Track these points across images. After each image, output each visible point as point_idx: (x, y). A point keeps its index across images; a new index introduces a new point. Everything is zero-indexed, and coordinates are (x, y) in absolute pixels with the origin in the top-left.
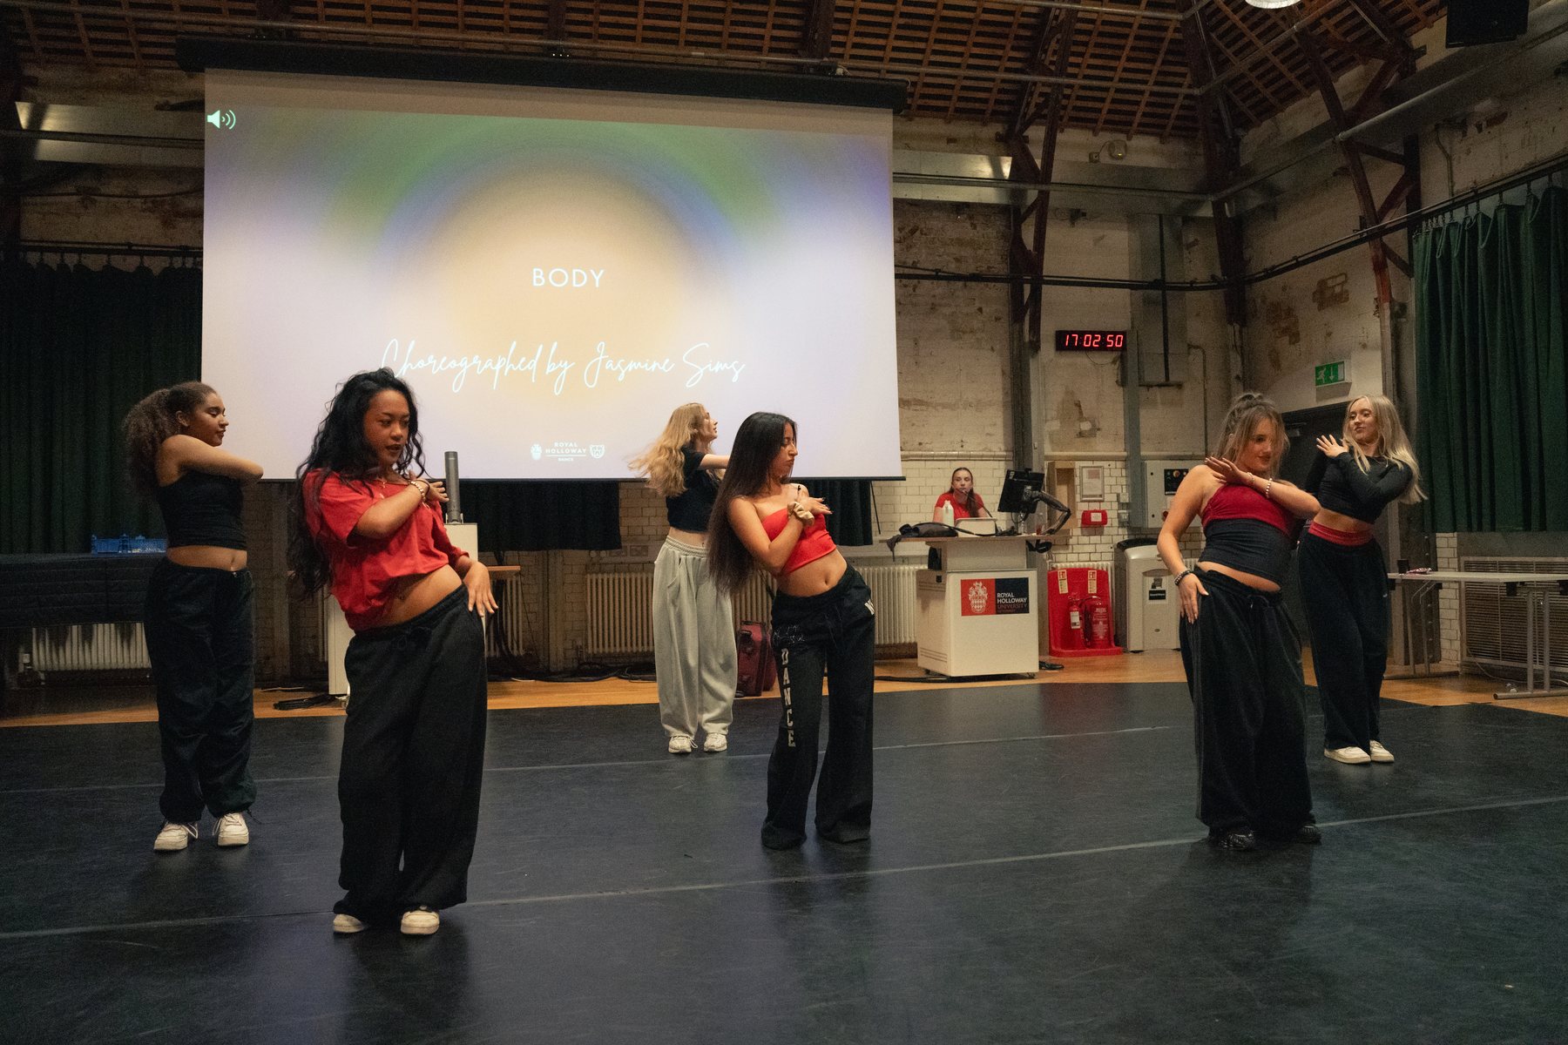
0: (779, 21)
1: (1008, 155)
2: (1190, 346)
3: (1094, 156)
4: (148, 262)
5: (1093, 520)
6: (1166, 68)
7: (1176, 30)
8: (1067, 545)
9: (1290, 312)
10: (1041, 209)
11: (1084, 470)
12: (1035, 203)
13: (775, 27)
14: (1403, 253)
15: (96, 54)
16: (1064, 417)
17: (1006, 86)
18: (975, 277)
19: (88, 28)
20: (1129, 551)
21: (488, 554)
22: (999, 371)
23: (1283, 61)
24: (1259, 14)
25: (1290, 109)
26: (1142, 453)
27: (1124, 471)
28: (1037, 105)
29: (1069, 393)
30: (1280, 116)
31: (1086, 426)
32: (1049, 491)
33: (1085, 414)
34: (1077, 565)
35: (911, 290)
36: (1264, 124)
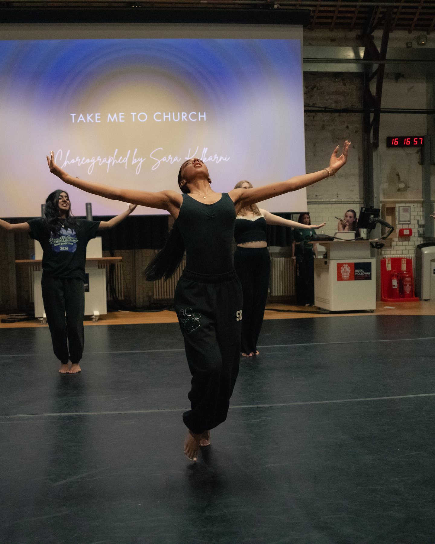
1: (363, 46)
3: (409, 44)
5: (405, 233)
8: (391, 246)
10: (380, 74)
11: (400, 207)
12: (377, 71)
16: (390, 181)
17: (363, 10)
18: (346, 111)
20: (423, 249)
21: (106, 251)
22: (357, 158)
26: (432, 199)
27: (421, 208)
28: (379, 19)
29: (393, 169)
31: (402, 186)
32: (382, 218)
33: (402, 179)
34: (396, 256)
35: (312, 118)
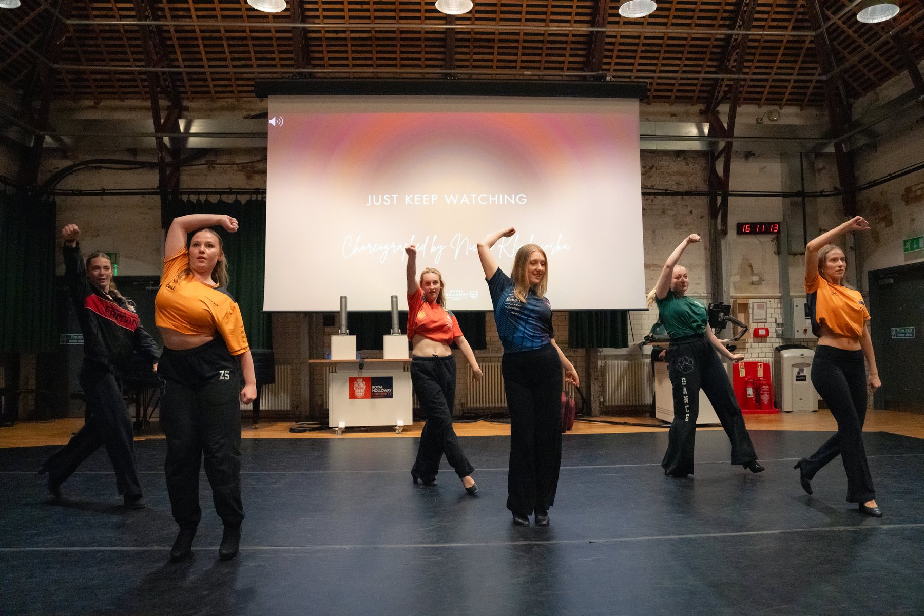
0: (573, 52)
1: (707, 122)
3: (759, 120)
4: (240, 197)
5: (760, 333)
6: (805, 65)
7: (811, 42)
8: (744, 348)
9: (886, 206)
10: (727, 152)
11: (755, 304)
12: (724, 148)
13: (571, 56)
15: (216, 92)
16: (742, 273)
17: (705, 82)
18: (688, 193)
19: (213, 80)
20: (783, 352)
22: (703, 248)
23: (881, 55)
24: (866, 28)
25: (885, 84)
26: (791, 294)
27: (779, 304)
28: (724, 92)
29: (745, 259)
30: (878, 89)
31: (755, 278)
32: (733, 315)
33: (755, 271)
34: (751, 360)
35: (650, 202)
36: (868, 94)
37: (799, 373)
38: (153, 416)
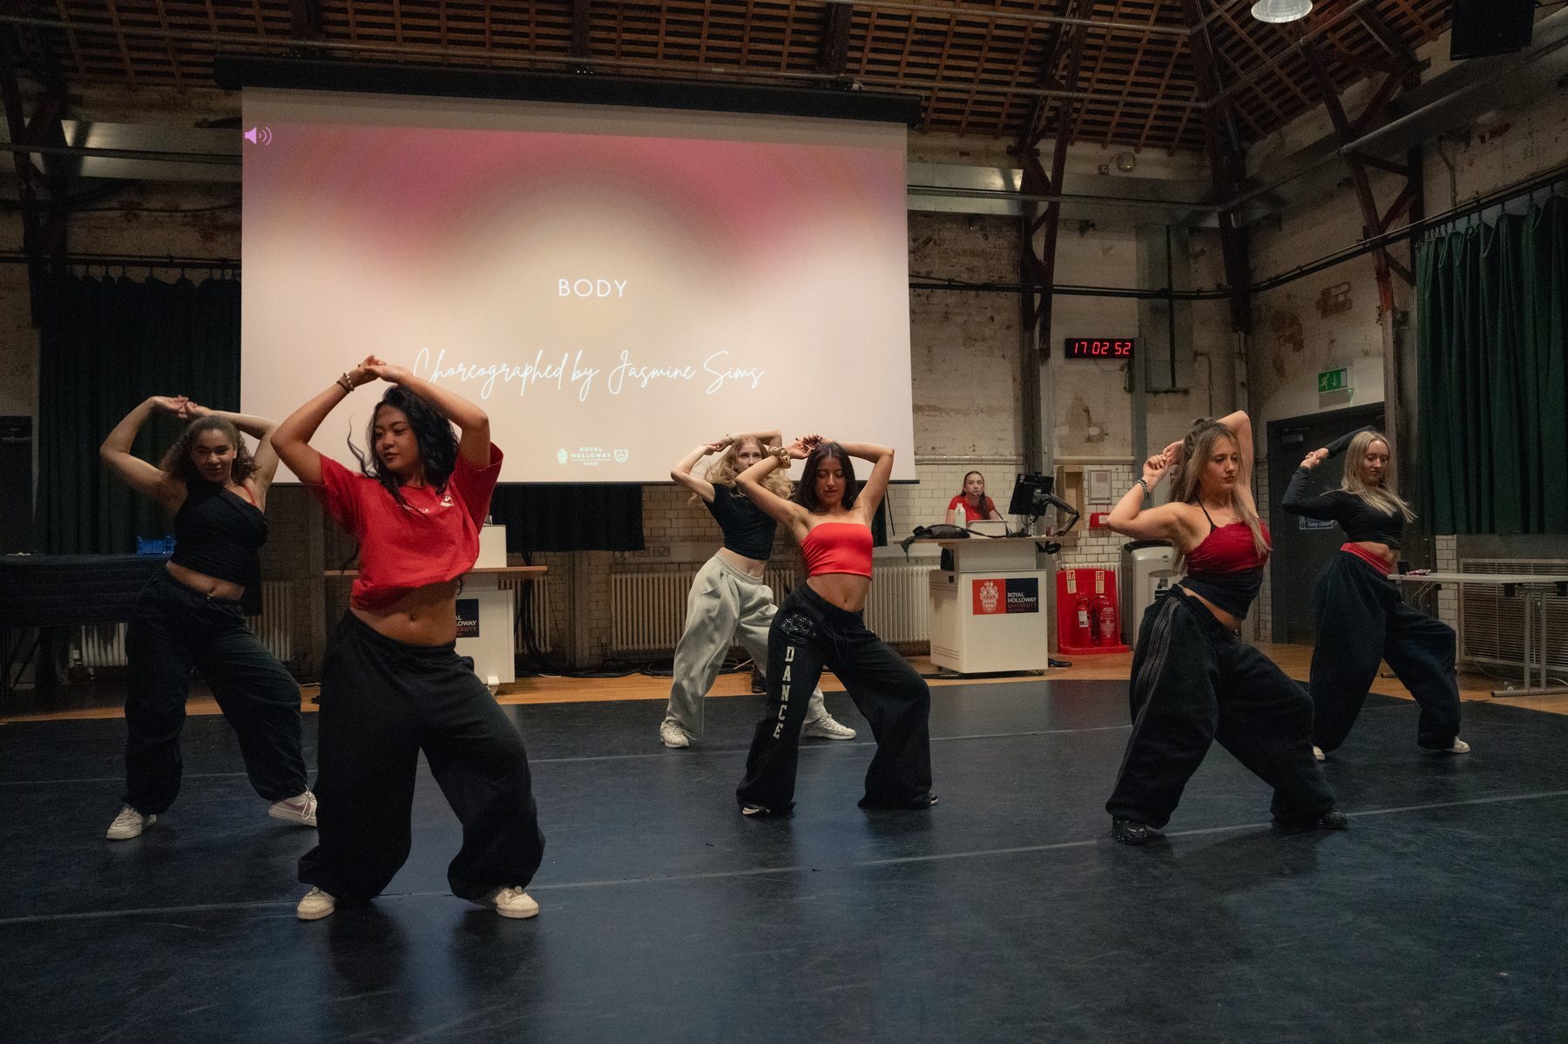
0: (796, 38)
1: (1019, 168)
2: (1196, 354)
3: (1104, 168)
4: (189, 274)
5: (1100, 522)
6: (1177, 83)
7: (1185, 45)
8: (1076, 546)
9: (1294, 320)
10: (1052, 221)
11: (1093, 473)
12: (1045, 214)
13: (793, 43)
14: (1405, 262)
15: (138, 73)
16: (1073, 423)
17: (1017, 101)
18: (987, 287)
19: (130, 48)
20: (1135, 553)
21: (515, 555)
22: (1010, 379)
23: (1289, 75)
24: (1266, 29)
25: (1296, 121)
27: (1131, 474)
28: (1048, 118)
29: (1078, 399)
30: (1285, 129)
31: (1094, 431)
32: (1058, 494)
33: (1094, 419)
34: (1085, 566)
35: (924, 299)
36: (1270, 136)
37: (1160, 586)
38: (22, 679)
